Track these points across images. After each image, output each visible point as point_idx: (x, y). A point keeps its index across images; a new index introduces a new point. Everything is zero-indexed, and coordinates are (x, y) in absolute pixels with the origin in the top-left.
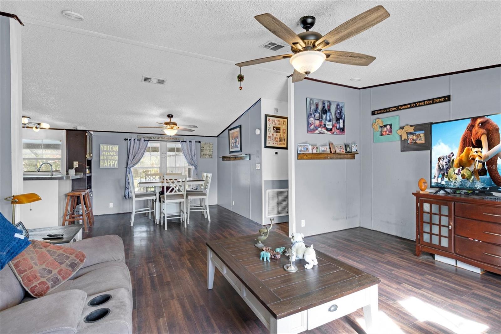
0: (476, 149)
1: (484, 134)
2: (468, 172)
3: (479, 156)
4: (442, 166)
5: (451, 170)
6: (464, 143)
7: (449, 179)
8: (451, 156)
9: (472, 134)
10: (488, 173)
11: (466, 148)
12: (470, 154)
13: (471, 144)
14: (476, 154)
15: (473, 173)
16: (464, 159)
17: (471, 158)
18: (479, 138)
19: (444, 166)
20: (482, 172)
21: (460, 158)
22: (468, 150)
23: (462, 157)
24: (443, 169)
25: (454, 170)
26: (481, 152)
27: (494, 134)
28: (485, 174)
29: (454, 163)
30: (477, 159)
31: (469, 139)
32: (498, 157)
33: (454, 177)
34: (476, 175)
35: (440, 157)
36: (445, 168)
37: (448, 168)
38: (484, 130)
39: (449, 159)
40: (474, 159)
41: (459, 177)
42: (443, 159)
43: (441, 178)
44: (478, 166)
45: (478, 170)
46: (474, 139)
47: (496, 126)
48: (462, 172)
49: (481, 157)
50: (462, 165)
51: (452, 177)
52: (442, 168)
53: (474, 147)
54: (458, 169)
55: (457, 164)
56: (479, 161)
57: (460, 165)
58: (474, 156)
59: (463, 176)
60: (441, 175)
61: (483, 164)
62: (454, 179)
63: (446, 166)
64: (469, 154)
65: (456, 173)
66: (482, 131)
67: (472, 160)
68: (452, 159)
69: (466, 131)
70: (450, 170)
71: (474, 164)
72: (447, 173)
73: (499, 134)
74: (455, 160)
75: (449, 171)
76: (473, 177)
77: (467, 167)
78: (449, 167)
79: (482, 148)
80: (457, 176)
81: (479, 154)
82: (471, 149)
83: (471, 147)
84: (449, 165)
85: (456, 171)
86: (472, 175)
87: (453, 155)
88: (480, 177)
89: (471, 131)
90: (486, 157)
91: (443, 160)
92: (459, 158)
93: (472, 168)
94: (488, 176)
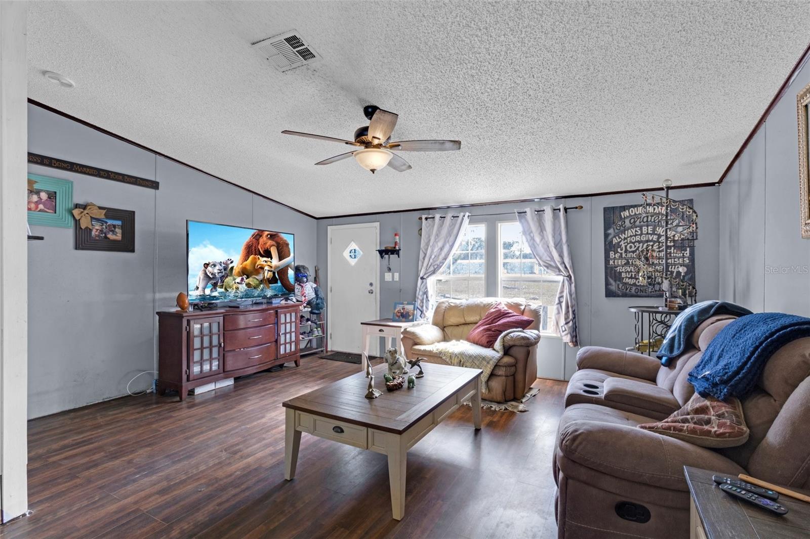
0: (265, 259)
1: (273, 245)
2: (255, 280)
3: (269, 265)
4: (212, 274)
5: (229, 280)
6: (249, 251)
7: (226, 289)
8: (229, 262)
9: (259, 243)
10: (279, 281)
11: (251, 257)
12: (258, 263)
13: (257, 253)
14: (264, 263)
15: (261, 282)
16: (248, 267)
17: (258, 267)
18: (268, 249)
19: (217, 274)
20: (273, 280)
21: (244, 266)
22: (255, 258)
23: (246, 265)
24: (214, 278)
25: (235, 279)
26: (271, 262)
27: (285, 248)
28: (276, 282)
29: (234, 271)
30: (267, 268)
31: (255, 247)
32: (289, 268)
33: (234, 287)
34: (266, 283)
35: (207, 263)
36: (217, 276)
37: (223, 278)
38: (274, 242)
39: (224, 267)
40: (262, 268)
41: (243, 287)
42: (215, 266)
43: (210, 289)
44: (268, 275)
45: (268, 279)
46: (261, 248)
47: (286, 241)
48: (247, 281)
49: (271, 267)
50: (245, 273)
51: (230, 287)
52: (211, 276)
53: (262, 256)
54: (241, 278)
55: (239, 272)
56: (268, 271)
57: (244, 274)
58: (263, 265)
59: (248, 285)
60: (209, 285)
61: (274, 273)
62: (235, 289)
63: (220, 274)
64: (256, 263)
65: (238, 283)
66: (270, 242)
67: (260, 269)
68: (230, 266)
69: (250, 239)
70: (227, 279)
71: (263, 272)
72: (223, 282)
73: (289, 248)
74: (234, 268)
75: (225, 281)
76: (262, 286)
77: (253, 276)
78: (226, 276)
79: (271, 258)
80: (240, 286)
81: (269, 263)
82: (259, 258)
83: (259, 256)
84: (226, 273)
85: (238, 280)
86: (260, 284)
87: (232, 262)
88: (270, 285)
89: (258, 240)
90: (276, 267)
91: (213, 266)
92: (241, 266)
93: (260, 277)
94: (279, 284)
